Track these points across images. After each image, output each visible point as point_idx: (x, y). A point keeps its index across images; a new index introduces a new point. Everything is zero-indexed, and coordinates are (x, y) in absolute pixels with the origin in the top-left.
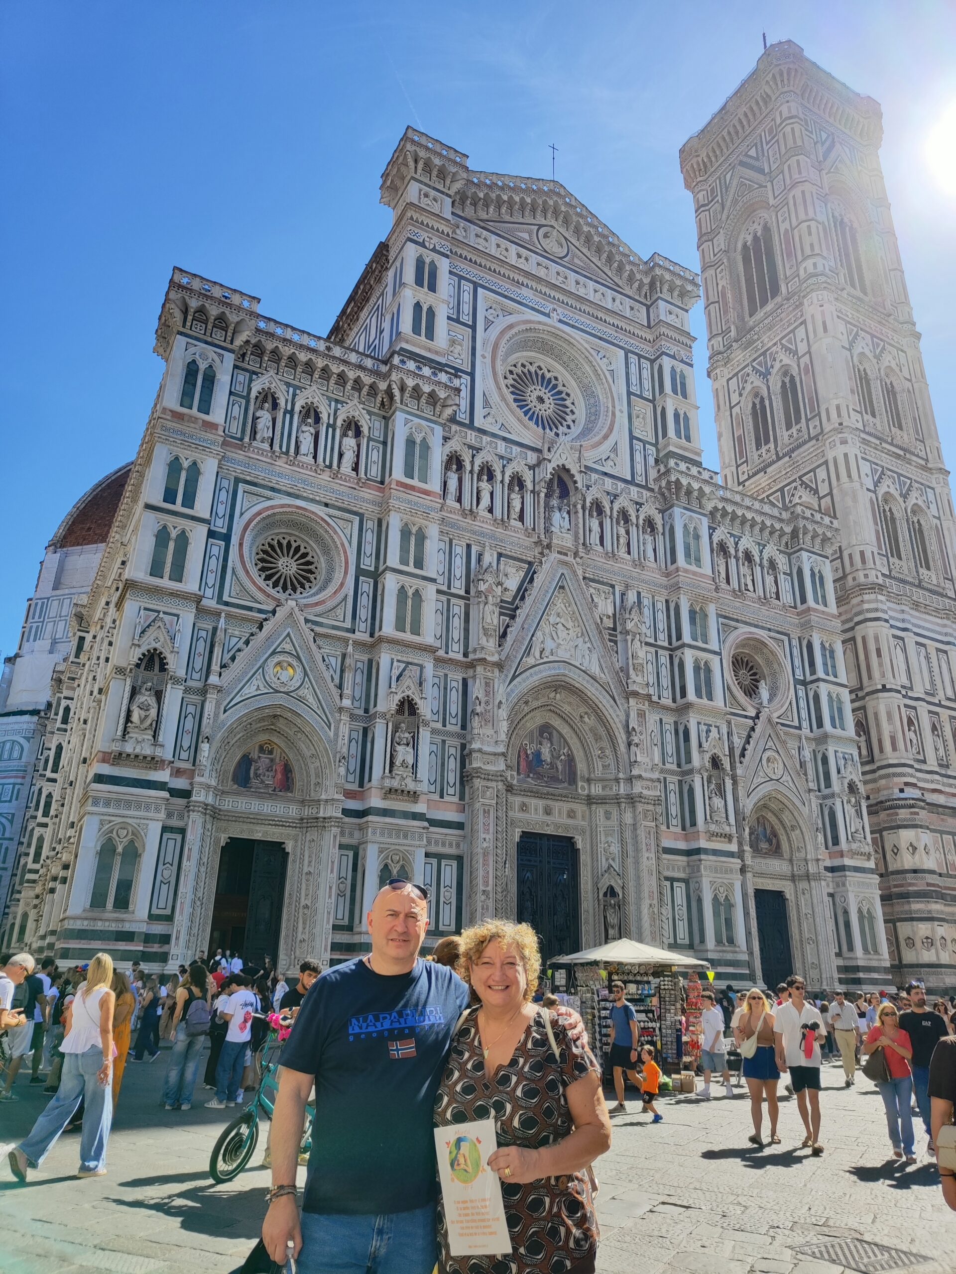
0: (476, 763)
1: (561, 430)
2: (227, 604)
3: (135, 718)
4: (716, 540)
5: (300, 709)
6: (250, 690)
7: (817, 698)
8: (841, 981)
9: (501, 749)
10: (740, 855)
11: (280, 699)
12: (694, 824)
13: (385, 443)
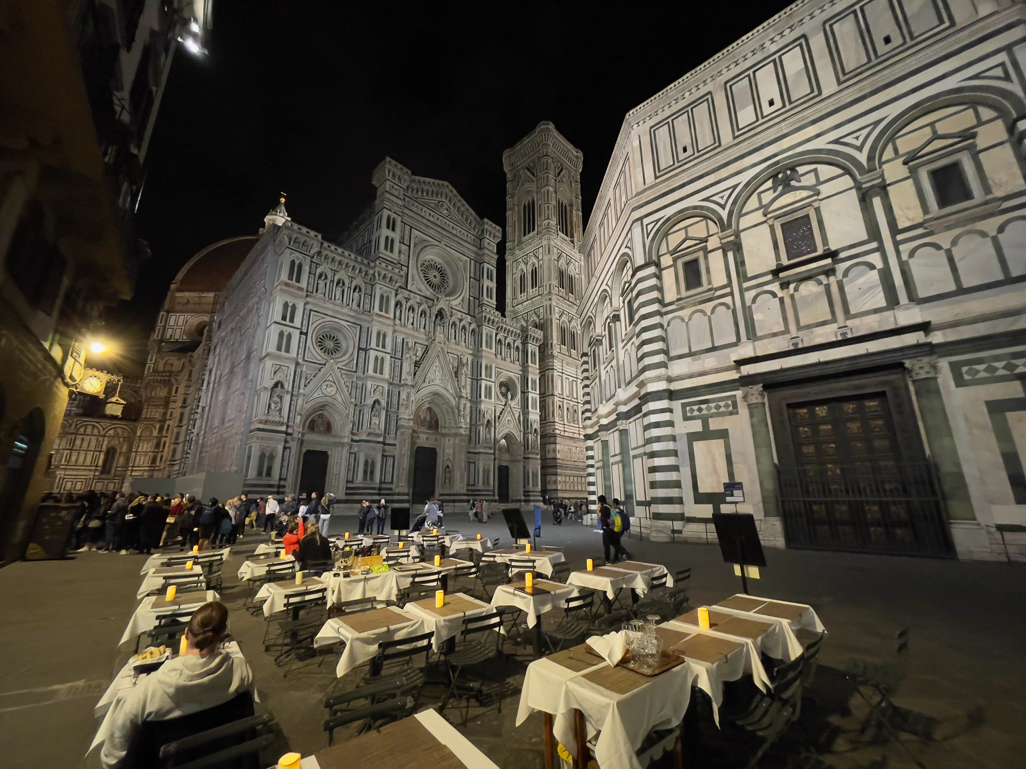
0: (401, 423)
1: (442, 290)
2: (306, 361)
3: (273, 406)
4: (498, 338)
5: (335, 402)
6: (316, 395)
7: (528, 398)
8: (524, 496)
9: (412, 417)
10: (494, 454)
11: (328, 399)
12: (479, 443)
13: (371, 296)
